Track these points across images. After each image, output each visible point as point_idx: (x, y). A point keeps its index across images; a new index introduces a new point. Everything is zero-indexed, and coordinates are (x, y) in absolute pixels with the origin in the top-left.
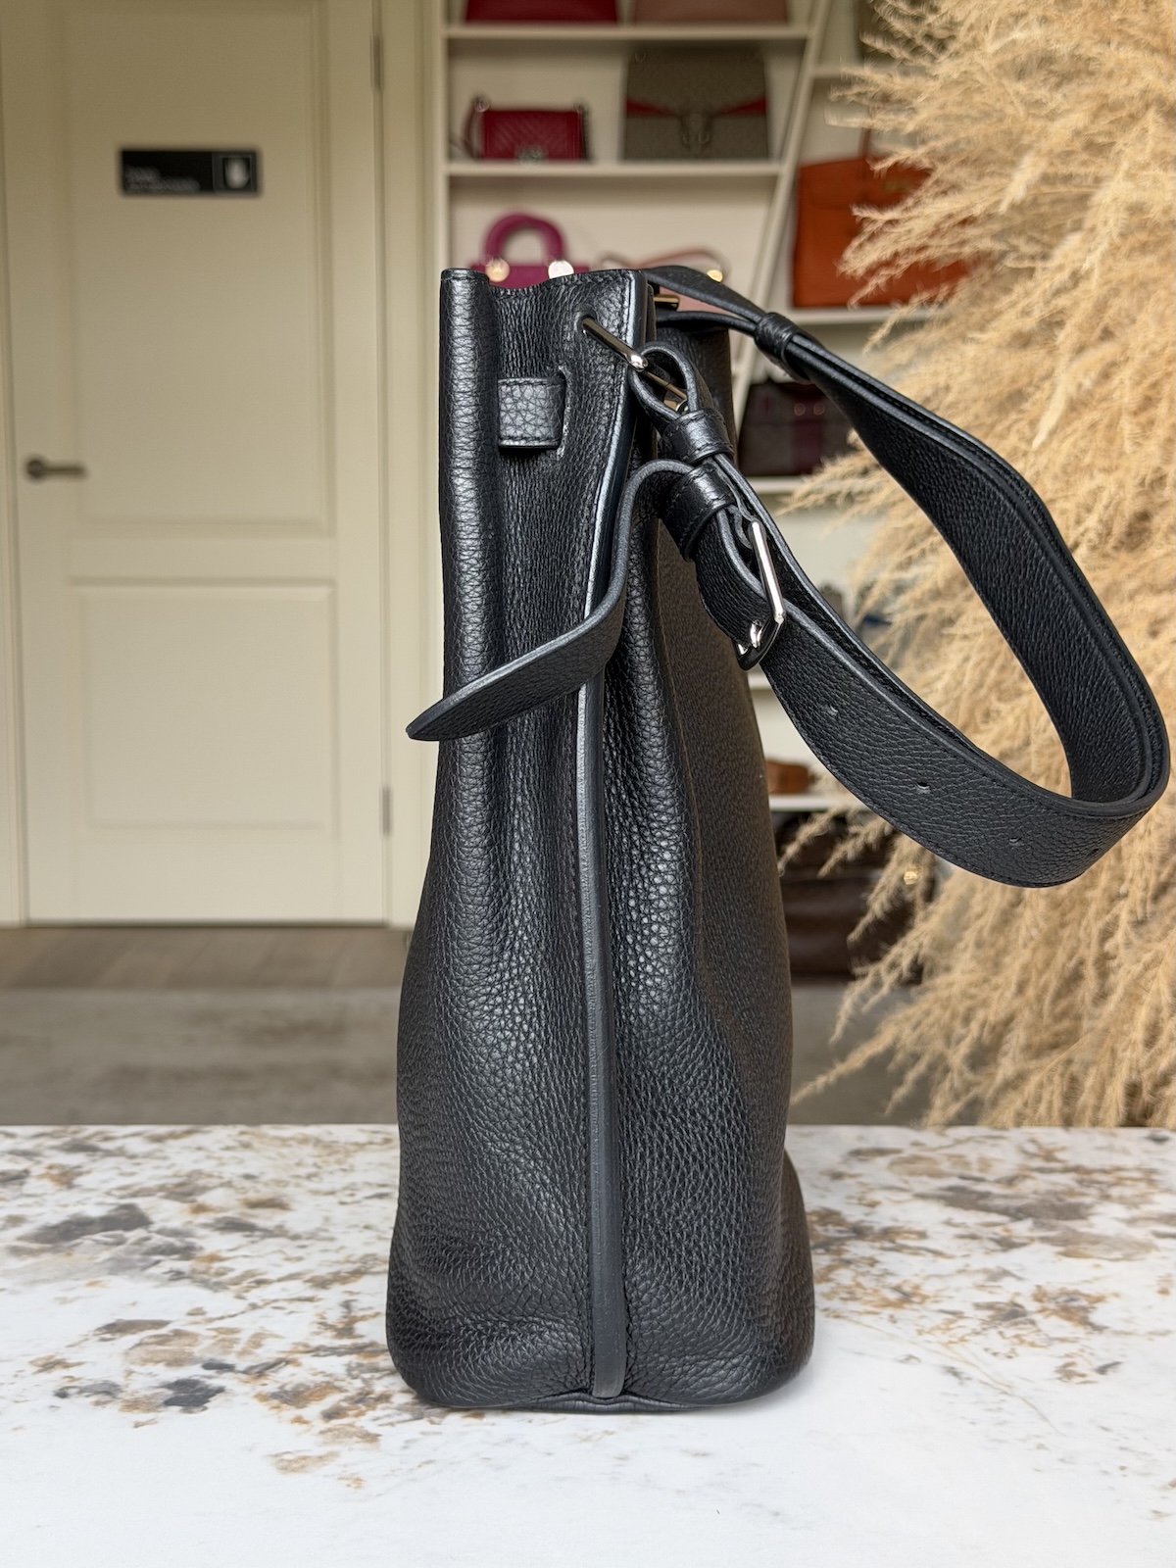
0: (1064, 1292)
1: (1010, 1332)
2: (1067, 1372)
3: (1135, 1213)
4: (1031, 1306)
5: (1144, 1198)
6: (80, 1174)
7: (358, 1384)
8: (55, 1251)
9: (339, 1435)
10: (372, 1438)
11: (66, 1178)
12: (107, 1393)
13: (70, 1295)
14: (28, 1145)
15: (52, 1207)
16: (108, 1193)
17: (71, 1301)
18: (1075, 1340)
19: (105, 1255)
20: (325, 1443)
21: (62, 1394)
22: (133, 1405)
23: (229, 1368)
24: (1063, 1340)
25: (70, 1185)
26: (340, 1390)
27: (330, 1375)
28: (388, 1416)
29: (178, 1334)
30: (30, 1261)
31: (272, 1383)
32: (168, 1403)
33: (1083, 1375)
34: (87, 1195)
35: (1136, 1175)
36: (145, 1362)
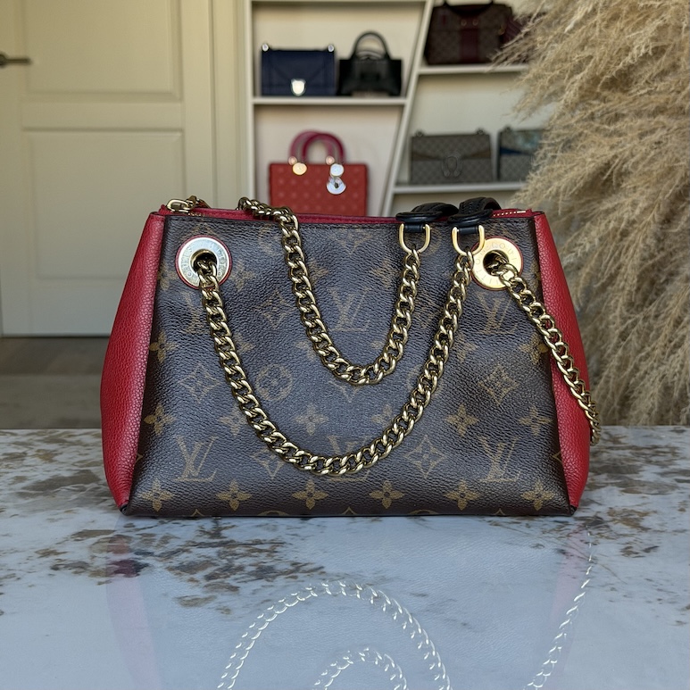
0: (624, 511)
1: (595, 532)
2: (627, 552)
3: (665, 470)
4: (607, 518)
5: (671, 462)
6: (56, 454)
7: (225, 561)
8: (45, 495)
9: (215, 588)
10: (235, 589)
11: (48, 457)
12: (82, 567)
13: (55, 517)
14: (24, 439)
15: (40, 472)
16: (73, 465)
17: (57, 520)
18: (632, 535)
19: (74, 497)
20: (207, 592)
21: (55, 568)
22: (96, 573)
23: (151, 554)
24: (625, 535)
25: (51, 461)
26: (215, 565)
27: (209, 557)
28: (243, 578)
29: (120, 537)
30: (31, 500)
31: (175, 561)
32: (117, 572)
33: (637, 553)
34: (61, 466)
35: (666, 450)
36: (101, 551)
